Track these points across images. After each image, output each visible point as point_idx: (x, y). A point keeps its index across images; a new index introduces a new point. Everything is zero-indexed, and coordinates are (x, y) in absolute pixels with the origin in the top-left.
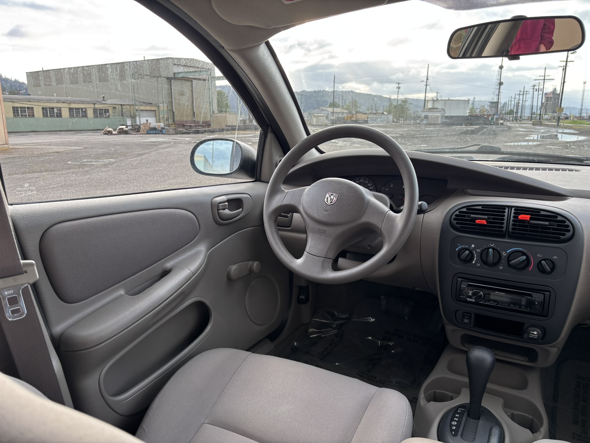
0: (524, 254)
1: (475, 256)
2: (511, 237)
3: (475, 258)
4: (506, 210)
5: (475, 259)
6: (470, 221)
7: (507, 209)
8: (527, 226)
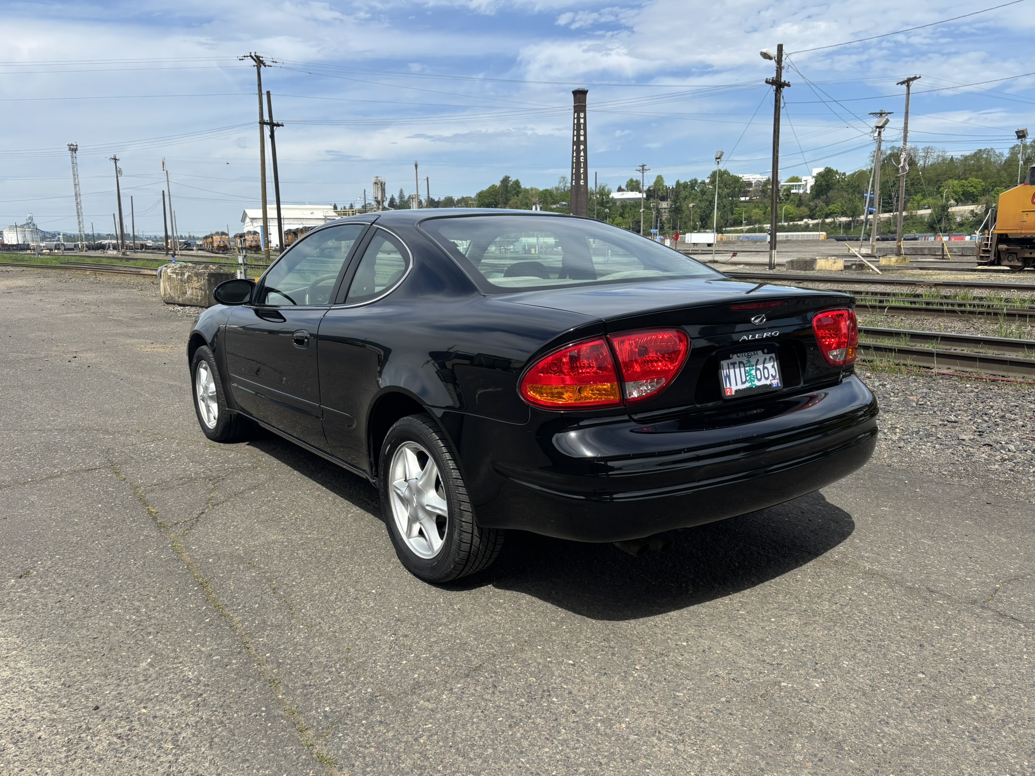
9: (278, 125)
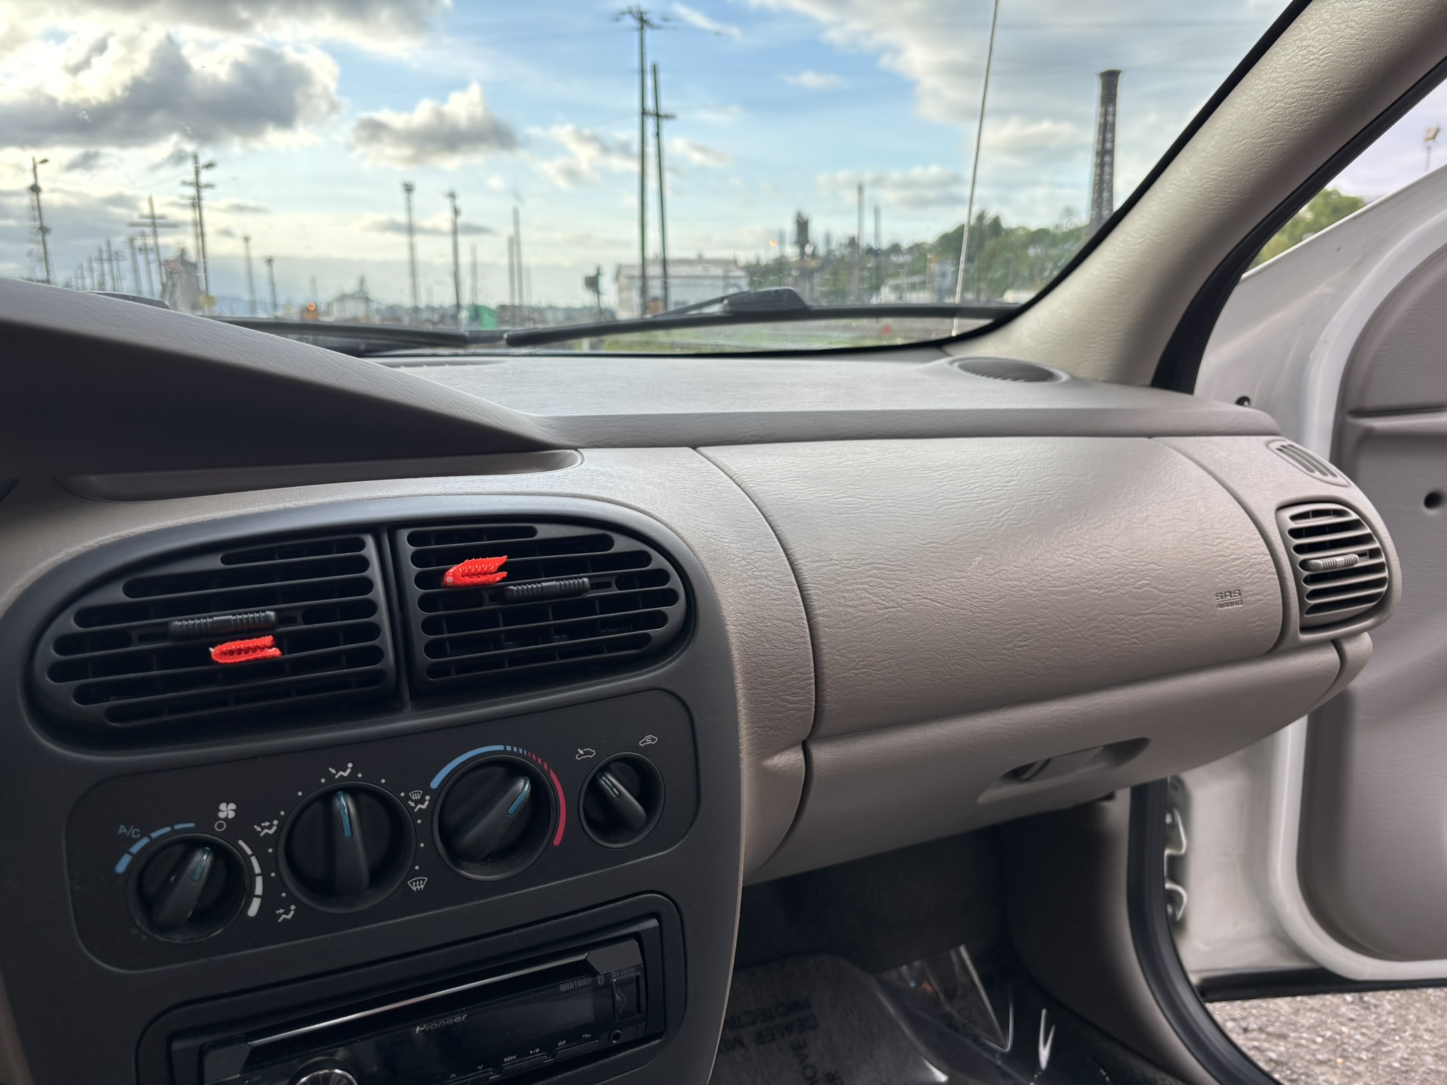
0: (515, 769)
1: (257, 870)
2: (427, 697)
3: (259, 882)
4: (370, 551)
5: (259, 889)
6: (165, 658)
7: (370, 541)
8: (490, 619)
9: (667, 117)
